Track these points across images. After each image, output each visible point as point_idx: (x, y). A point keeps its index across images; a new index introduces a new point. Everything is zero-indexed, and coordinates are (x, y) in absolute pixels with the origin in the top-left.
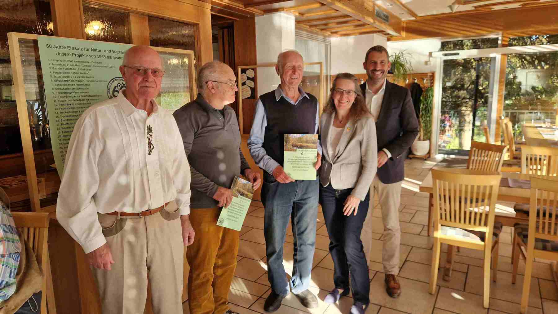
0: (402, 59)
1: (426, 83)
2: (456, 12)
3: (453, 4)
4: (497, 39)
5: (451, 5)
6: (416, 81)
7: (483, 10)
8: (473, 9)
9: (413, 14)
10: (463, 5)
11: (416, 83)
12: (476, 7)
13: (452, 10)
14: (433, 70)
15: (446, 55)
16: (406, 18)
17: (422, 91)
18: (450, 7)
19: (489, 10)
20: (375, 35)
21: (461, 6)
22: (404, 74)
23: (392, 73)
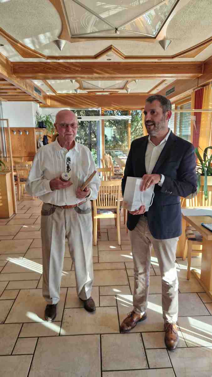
0: (51, 119)
2: (79, 94)
3: (77, 89)
5: (76, 89)
7: (92, 94)
8: (87, 93)
9: (54, 91)
10: (83, 90)
12: (88, 92)
13: (76, 92)
16: (50, 93)
18: (76, 90)
19: (94, 94)
20: (32, 102)
21: (81, 90)
22: (52, 129)
23: (45, 128)
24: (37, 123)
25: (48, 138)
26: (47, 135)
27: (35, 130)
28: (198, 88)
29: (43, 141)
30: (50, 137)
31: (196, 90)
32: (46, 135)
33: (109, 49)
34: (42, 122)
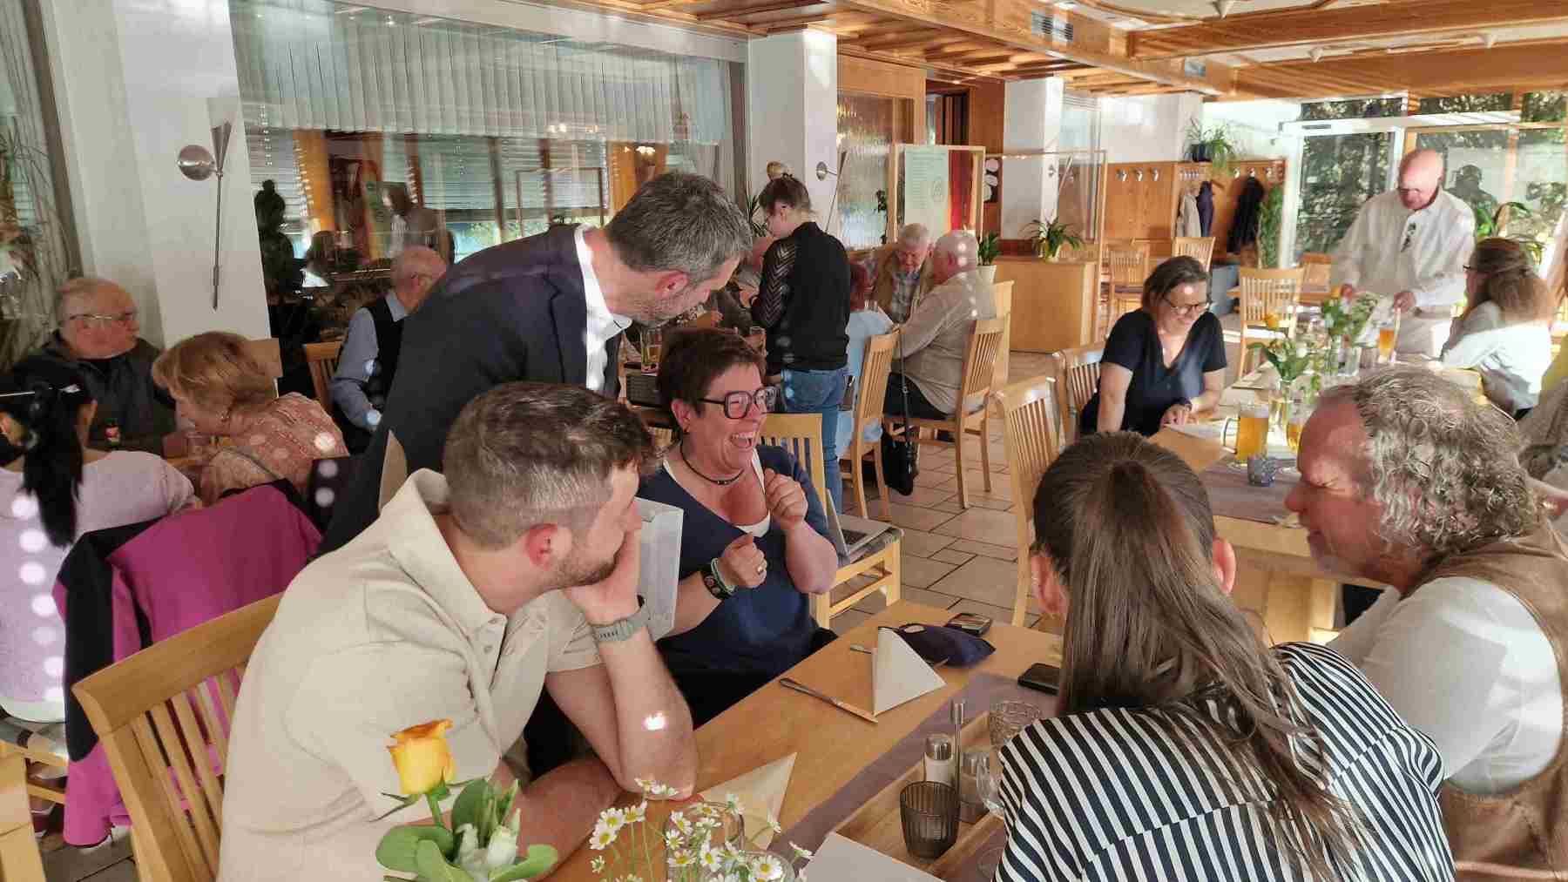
0: (1227, 136)
1: (1270, 177)
3: (1314, 51)
5: (1311, 52)
6: (1253, 175)
8: (1352, 53)
9: (1253, 61)
10: (1332, 50)
11: (1253, 178)
15: (1307, 128)
17: (1263, 192)
22: (1230, 162)
23: (1208, 160)
24: (1187, 147)
25: (1214, 188)
26: (1212, 181)
27: (1178, 168)
29: (1197, 198)
30: (1219, 185)
32: (1208, 180)
34: (1202, 146)
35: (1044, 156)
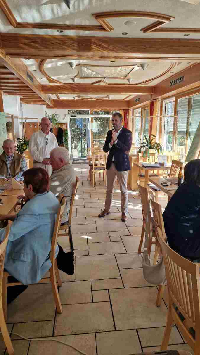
0: (55, 117)
1: (64, 127)
2: (76, 100)
4: (89, 111)
6: (60, 127)
7: (84, 100)
8: (81, 99)
11: (60, 128)
13: (74, 98)
14: (67, 122)
15: (71, 116)
17: (63, 131)
20: (44, 106)
21: (78, 98)
28: (152, 100)
30: (54, 129)
31: (151, 101)
33: (100, 81)
35: (18, 119)
